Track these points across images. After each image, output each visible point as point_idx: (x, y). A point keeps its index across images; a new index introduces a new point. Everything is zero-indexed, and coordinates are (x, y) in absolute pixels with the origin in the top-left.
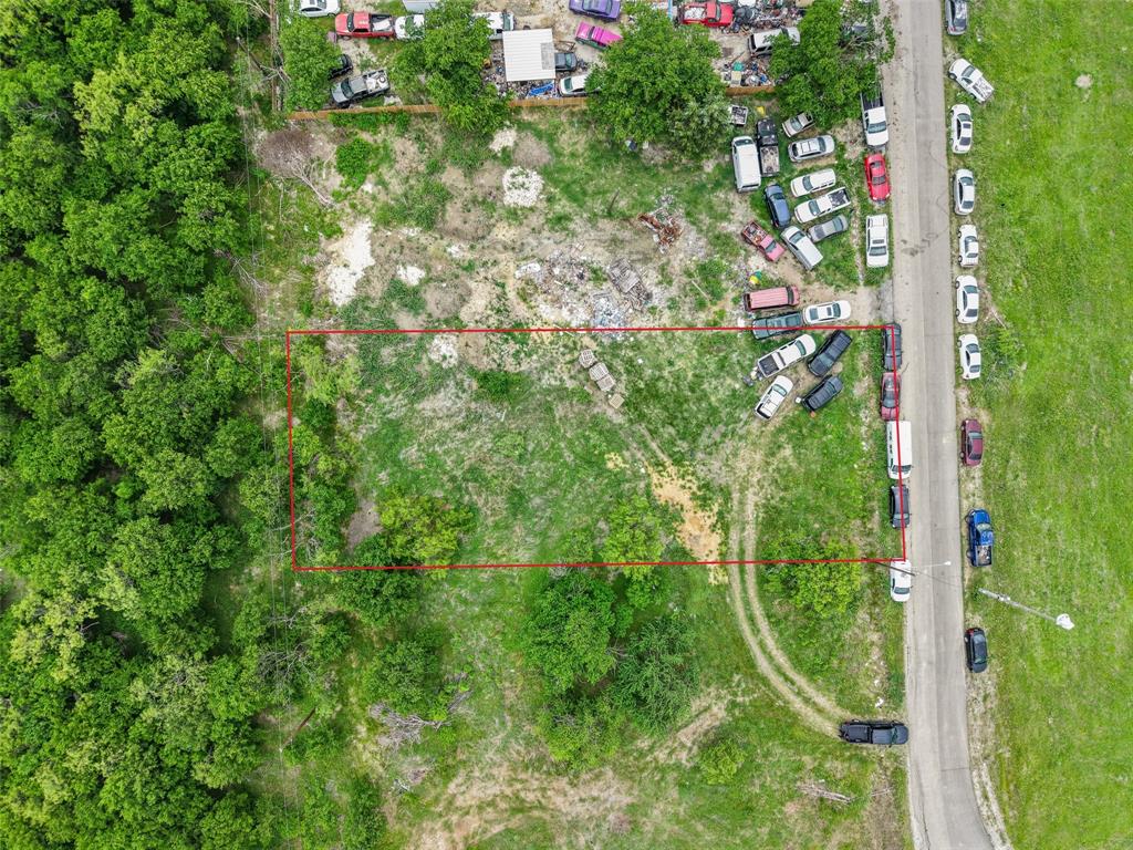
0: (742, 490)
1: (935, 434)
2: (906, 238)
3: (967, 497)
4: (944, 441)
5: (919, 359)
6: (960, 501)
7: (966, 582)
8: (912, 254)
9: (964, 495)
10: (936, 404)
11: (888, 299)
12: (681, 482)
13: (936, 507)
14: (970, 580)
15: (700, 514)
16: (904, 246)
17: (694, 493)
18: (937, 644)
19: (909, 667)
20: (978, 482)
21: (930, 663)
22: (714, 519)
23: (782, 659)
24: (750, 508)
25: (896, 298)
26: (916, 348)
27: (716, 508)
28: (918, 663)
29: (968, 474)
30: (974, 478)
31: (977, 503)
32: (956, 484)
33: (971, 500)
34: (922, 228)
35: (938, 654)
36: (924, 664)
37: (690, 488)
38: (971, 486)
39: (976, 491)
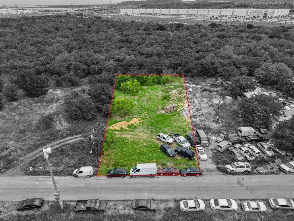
0: (132, 135)
1: (150, 189)
2: (245, 180)
3: (115, 205)
4: (146, 194)
5: (187, 184)
6: (114, 201)
7: (69, 203)
8: (238, 182)
9: (116, 203)
10: (166, 190)
11: (213, 173)
12: (137, 123)
13: (113, 190)
14: (70, 204)
15: (126, 125)
16: (241, 179)
17: (133, 124)
18: (43, 189)
19: (40, 178)
20: (122, 212)
21: (37, 185)
22: (124, 128)
23: (68, 142)
24: (126, 136)
25: (215, 176)
26: (192, 183)
27: (128, 129)
28: (40, 181)
29: (128, 205)
30: (125, 209)
31: (110, 211)
32: (124, 199)
33: (113, 207)
34: (253, 186)
35: (39, 189)
36: (37, 183)
37: (135, 124)
38: (120, 207)
39: (117, 210)
